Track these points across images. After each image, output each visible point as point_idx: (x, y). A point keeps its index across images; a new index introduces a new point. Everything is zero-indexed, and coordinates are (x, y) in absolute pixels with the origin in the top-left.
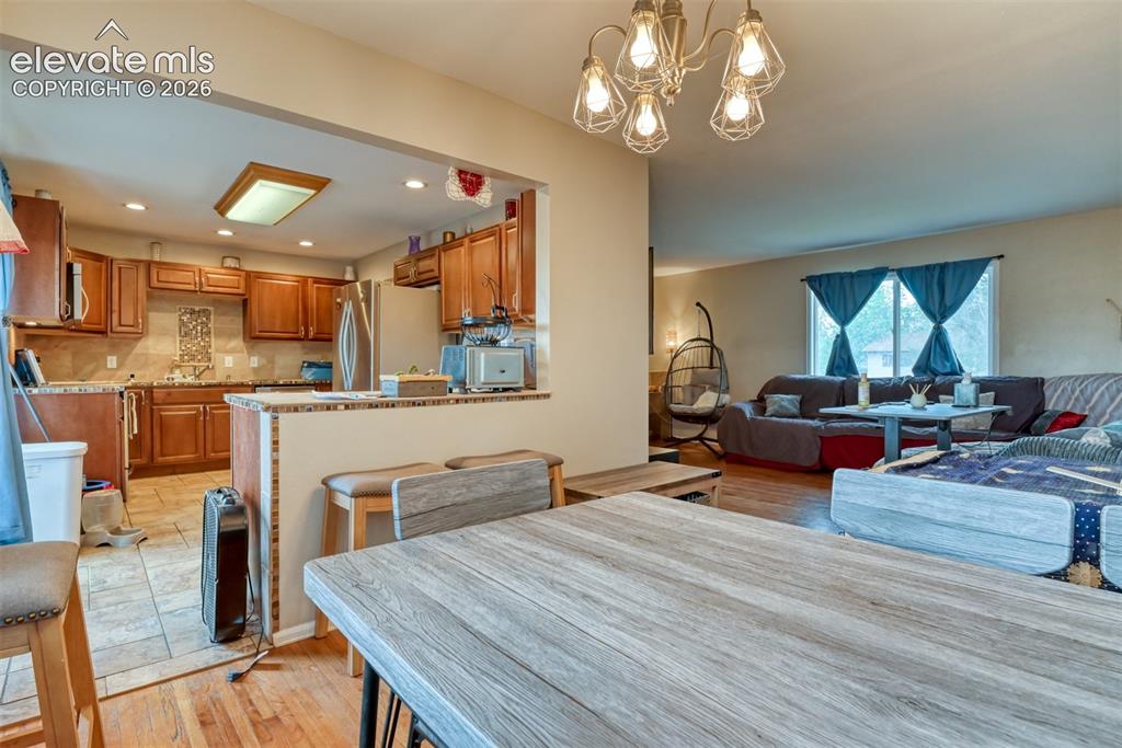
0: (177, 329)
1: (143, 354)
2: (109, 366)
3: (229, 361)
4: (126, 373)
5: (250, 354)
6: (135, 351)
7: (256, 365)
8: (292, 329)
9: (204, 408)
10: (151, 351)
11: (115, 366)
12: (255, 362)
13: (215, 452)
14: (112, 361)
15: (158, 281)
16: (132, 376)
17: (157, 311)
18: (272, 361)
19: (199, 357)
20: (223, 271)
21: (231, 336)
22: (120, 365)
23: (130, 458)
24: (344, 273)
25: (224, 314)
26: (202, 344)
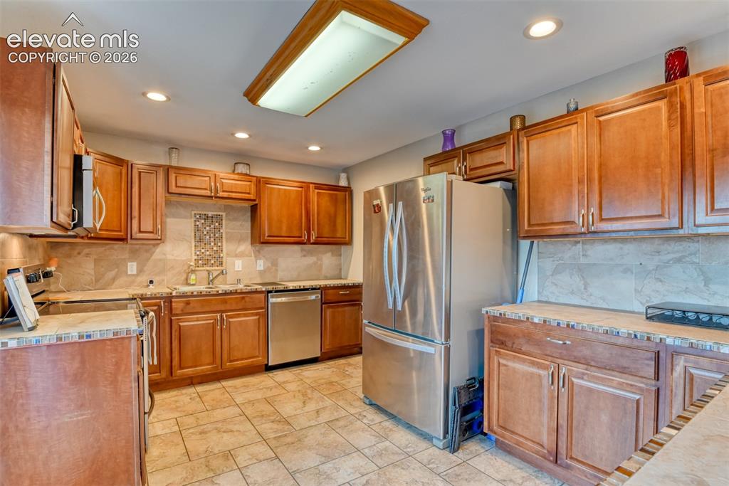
0: (193, 234)
1: (160, 260)
2: (129, 273)
3: (238, 265)
4: (144, 279)
5: (257, 258)
6: (153, 257)
7: (262, 268)
8: (297, 235)
9: (221, 316)
10: (169, 257)
11: (135, 272)
12: (261, 265)
13: (231, 361)
14: (132, 268)
15: (176, 186)
16: (151, 282)
17: (174, 217)
18: (275, 264)
19: (212, 262)
20: (236, 177)
21: (241, 240)
22: (140, 271)
23: (149, 374)
24: (338, 179)
25: (235, 219)
26: (215, 248)
